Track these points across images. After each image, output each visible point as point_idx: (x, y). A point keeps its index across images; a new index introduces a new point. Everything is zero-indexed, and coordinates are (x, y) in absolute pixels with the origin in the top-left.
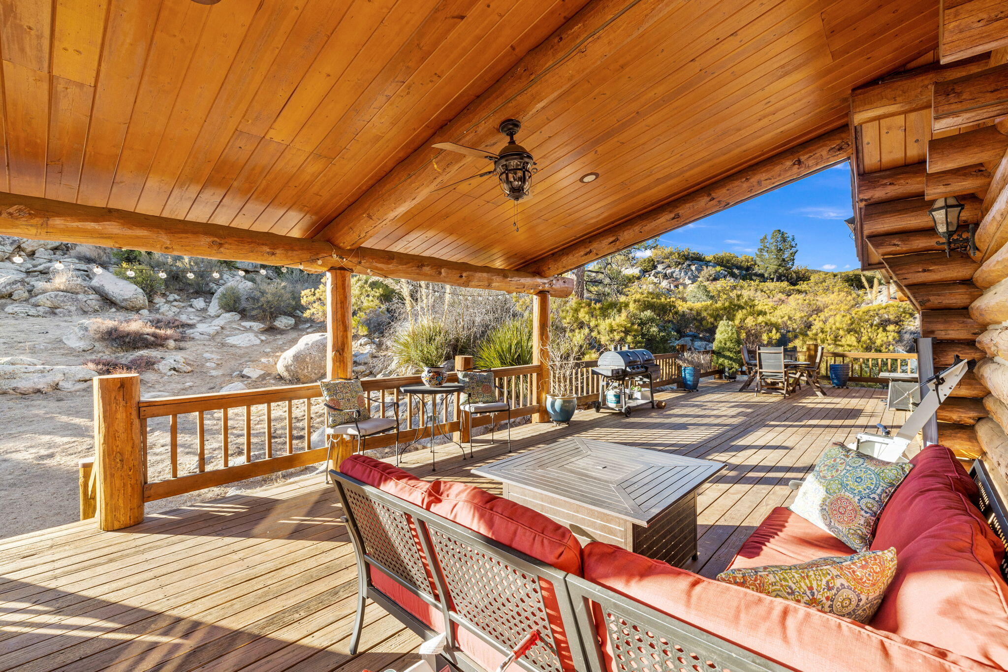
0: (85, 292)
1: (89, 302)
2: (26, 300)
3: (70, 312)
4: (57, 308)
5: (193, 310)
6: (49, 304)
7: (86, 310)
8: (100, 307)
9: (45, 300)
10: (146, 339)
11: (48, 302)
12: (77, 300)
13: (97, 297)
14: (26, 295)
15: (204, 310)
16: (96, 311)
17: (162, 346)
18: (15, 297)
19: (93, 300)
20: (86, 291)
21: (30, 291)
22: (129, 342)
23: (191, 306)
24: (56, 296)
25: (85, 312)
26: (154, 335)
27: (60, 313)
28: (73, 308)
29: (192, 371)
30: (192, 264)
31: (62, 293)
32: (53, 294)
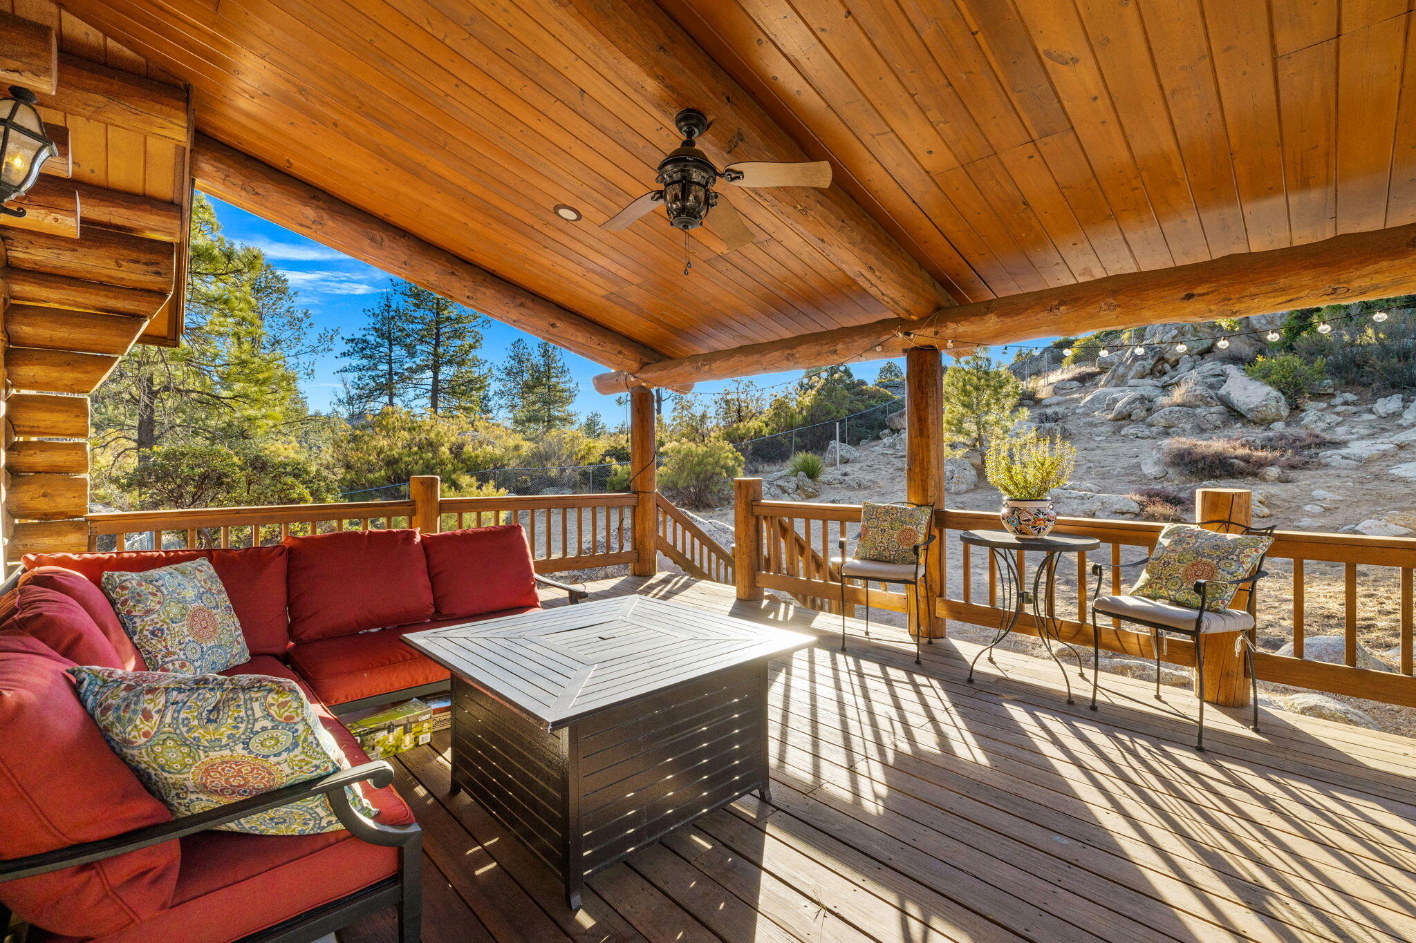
0: (1207, 404)
1: (1209, 417)
2: (1143, 420)
3: (1184, 431)
4: (1170, 427)
5: (1374, 417)
6: (1163, 422)
7: (1204, 427)
8: (1223, 422)
9: (1159, 418)
10: (1232, 465)
11: (1162, 420)
12: (1194, 415)
13: (1221, 408)
14: (1144, 413)
15: (1396, 415)
16: (1217, 428)
17: (1255, 475)
18: (1133, 417)
19: (1214, 413)
20: (1208, 402)
21: (1148, 410)
22: (1203, 469)
23: (1370, 411)
24: (1171, 412)
25: (1203, 431)
26: (1246, 460)
27: (1174, 432)
28: (1188, 426)
29: (1271, 515)
30: (1381, 336)
31: (1177, 408)
32: (1167, 410)
